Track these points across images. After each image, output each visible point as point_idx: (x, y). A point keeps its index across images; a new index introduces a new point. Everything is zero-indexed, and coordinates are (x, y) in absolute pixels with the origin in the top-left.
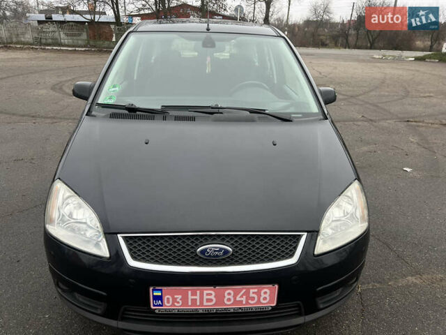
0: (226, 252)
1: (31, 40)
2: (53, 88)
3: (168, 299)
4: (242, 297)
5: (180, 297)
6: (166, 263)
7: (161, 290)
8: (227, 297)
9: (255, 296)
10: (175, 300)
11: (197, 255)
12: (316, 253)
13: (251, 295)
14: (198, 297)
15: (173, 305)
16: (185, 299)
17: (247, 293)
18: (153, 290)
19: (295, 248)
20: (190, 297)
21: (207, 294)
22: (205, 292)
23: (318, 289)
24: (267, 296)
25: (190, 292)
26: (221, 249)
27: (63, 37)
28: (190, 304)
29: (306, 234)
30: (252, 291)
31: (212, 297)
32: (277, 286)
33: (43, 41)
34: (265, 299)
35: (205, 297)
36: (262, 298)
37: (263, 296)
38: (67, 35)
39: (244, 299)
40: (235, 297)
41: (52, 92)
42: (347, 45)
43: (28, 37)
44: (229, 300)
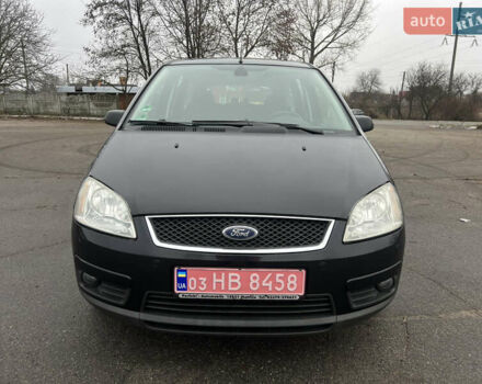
0: (252, 233)
1: (59, 112)
2: (80, 150)
3: (193, 282)
4: (267, 282)
5: (205, 279)
6: (192, 244)
7: (185, 271)
8: (253, 281)
9: (281, 281)
10: (199, 282)
11: (223, 236)
12: (344, 240)
13: (278, 280)
14: (222, 281)
15: (197, 289)
16: (209, 282)
17: (273, 278)
18: (178, 271)
19: (323, 235)
20: (215, 280)
21: (233, 277)
22: (230, 275)
23: (349, 281)
24: (294, 282)
25: (215, 275)
26: (246, 230)
27: (92, 107)
28: (214, 288)
29: (333, 221)
30: (278, 275)
31: (237, 281)
32: (304, 271)
33: (72, 112)
34: (292, 286)
35: (230, 280)
36: (288, 285)
37: (290, 282)
38: (97, 105)
39: (270, 284)
40: (260, 282)
41: (78, 154)
42: (399, 116)
43: (57, 108)
44: (255, 285)
